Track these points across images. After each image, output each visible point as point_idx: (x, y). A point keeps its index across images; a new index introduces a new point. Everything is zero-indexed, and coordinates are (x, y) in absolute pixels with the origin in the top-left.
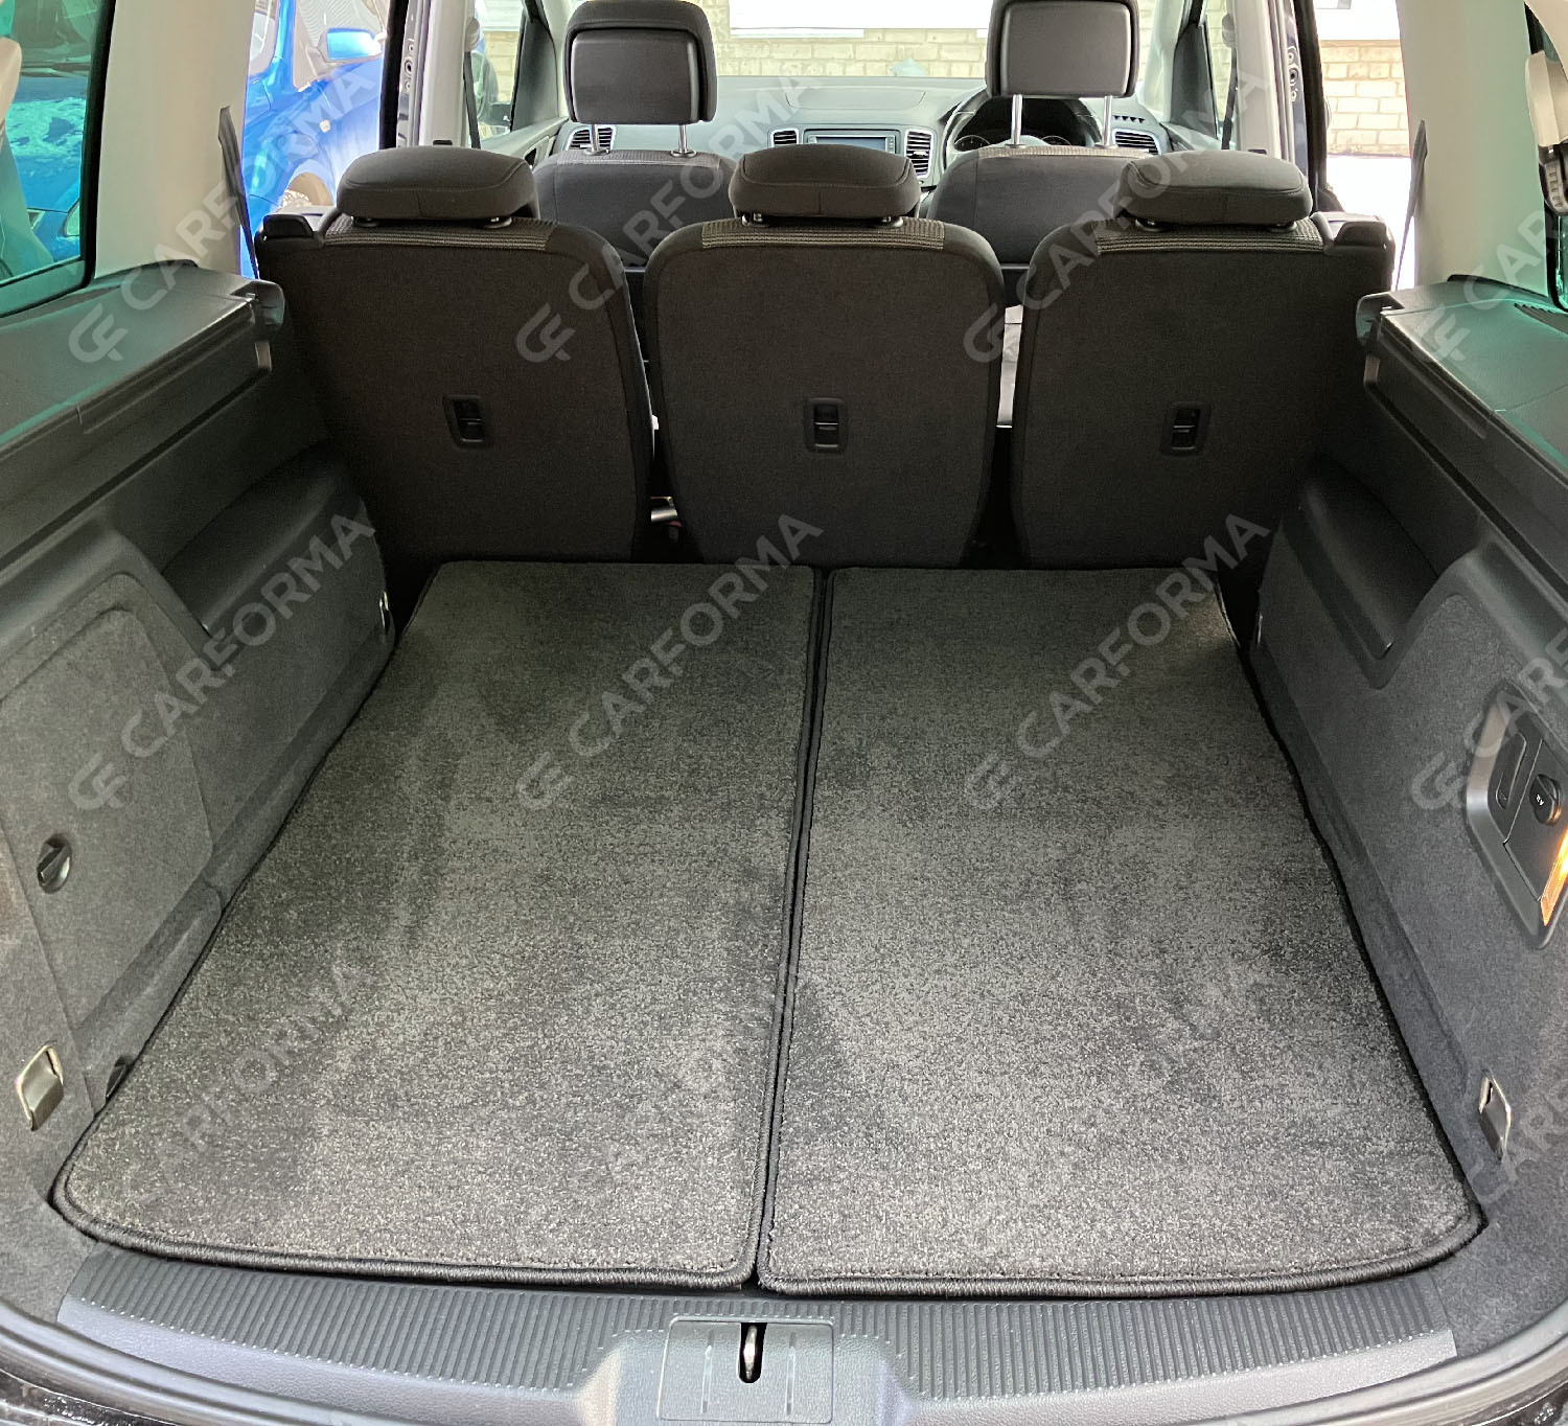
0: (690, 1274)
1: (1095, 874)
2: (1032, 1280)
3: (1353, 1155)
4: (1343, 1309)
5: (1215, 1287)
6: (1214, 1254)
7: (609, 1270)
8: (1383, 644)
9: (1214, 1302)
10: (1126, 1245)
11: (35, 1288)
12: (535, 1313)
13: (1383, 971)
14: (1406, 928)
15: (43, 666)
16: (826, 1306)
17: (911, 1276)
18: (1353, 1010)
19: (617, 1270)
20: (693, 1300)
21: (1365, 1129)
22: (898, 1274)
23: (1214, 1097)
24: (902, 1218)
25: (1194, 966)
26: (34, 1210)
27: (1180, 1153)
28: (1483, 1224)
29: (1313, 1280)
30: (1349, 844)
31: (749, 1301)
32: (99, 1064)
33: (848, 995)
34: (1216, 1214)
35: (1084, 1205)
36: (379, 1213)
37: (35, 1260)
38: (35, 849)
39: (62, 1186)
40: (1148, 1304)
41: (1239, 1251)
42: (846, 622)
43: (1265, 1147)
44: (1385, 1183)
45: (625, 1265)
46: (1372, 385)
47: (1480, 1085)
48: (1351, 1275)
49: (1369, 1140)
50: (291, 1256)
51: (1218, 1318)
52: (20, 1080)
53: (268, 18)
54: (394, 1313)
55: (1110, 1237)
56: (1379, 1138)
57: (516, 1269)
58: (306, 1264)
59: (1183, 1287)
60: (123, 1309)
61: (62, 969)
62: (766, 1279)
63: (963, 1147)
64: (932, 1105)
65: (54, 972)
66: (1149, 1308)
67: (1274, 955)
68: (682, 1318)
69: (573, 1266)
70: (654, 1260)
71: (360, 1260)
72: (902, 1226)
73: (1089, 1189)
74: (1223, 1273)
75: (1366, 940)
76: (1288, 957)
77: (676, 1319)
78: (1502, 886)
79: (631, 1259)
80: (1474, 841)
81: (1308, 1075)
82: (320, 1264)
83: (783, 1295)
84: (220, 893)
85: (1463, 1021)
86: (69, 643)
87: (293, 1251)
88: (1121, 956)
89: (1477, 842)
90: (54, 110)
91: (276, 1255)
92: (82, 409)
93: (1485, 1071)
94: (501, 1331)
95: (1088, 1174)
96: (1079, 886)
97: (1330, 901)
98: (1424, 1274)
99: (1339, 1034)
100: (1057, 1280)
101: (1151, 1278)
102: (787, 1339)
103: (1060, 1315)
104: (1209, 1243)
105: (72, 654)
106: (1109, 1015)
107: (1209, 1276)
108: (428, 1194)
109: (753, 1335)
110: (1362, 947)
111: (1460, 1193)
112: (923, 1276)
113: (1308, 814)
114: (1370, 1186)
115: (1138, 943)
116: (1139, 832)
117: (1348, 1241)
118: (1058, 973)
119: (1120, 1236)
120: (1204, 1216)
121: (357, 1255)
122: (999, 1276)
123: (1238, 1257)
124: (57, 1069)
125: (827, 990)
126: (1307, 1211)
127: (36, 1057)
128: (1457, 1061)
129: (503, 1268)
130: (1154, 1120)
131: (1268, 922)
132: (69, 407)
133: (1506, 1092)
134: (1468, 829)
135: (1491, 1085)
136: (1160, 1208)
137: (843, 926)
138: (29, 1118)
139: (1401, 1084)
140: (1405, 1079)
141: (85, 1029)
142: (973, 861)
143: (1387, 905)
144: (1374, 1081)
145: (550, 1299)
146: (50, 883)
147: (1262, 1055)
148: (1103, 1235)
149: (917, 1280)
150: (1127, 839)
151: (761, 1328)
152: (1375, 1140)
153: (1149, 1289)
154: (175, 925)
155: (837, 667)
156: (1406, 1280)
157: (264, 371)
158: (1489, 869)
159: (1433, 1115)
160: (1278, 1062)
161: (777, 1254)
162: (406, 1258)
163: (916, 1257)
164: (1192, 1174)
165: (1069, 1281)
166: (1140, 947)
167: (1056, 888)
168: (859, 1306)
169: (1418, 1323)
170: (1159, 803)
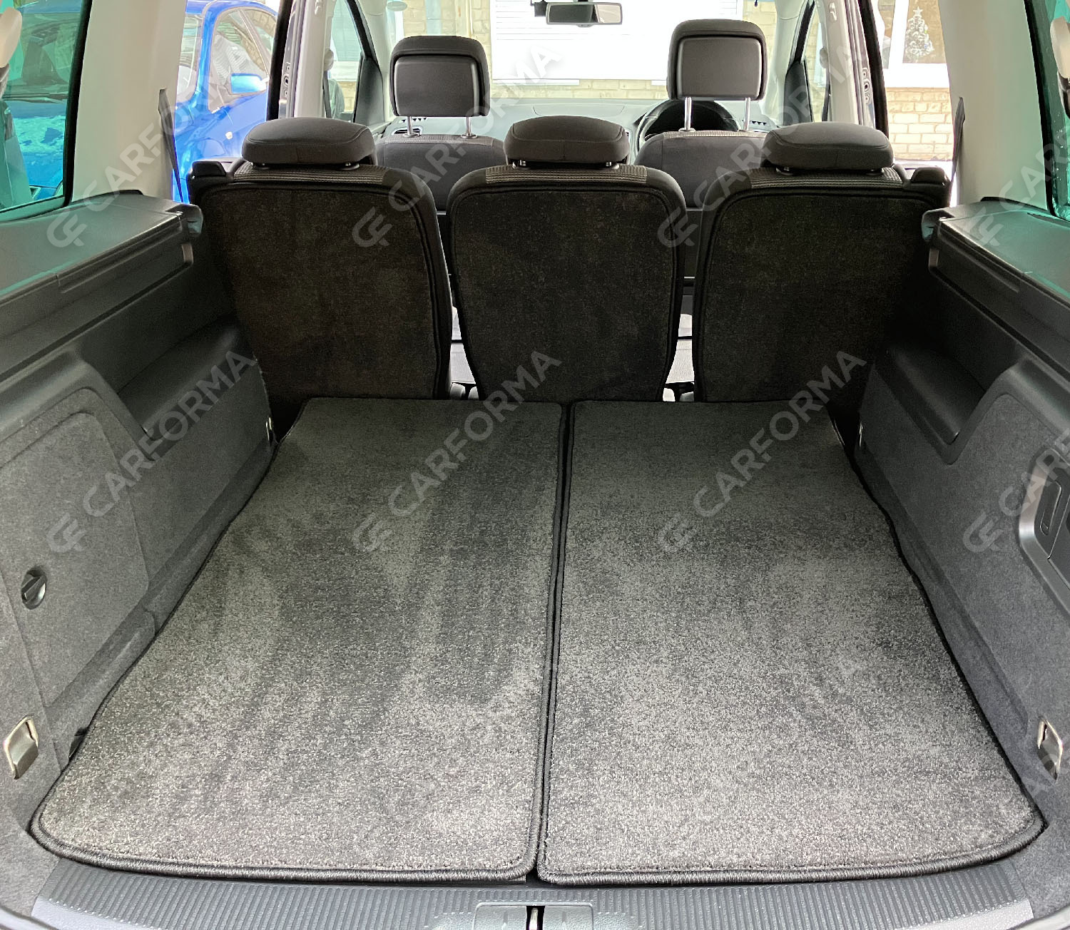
0: (489, 871)
1: (760, 595)
2: (732, 871)
3: (950, 780)
4: (952, 887)
5: (860, 873)
6: (858, 850)
7: (431, 872)
8: (952, 433)
9: (861, 884)
10: (797, 844)
11: (16, 891)
12: (378, 902)
13: (960, 655)
14: (977, 624)
15: (28, 448)
16: (587, 892)
17: (646, 870)
18: (942, 683)
19: (437, 871)
20: (492, 891)
21: (957, 762)
22: (638, 869)
23: (851, 743)
24: (639, 830)
25: (831, 655)
26: (16, 836)
27: (830, 781)
28: (1045, 825)
29: (929, 867)
30: (931, 572)
31: (532, 891)
32: (65, 732)
33: (595, 677)
34: (859, 822)
35: (765, 817)
36: (267, 834)
37: (16, 872)
38: (20, 576)
39: (37, 819)
40: (815, 886)
41: (876, 847)
42: (583, 436)
43: (888, 775)
44: (974, 798)
45: (443, 868)
46: (934, 269)
47: (1038, 727)
48: (955, 863)
49: (960, 769)
50: (202, 866)
51: (864, 895)
52: (7, 742)
53: (191, 70)
54: (276, 907)
55: (785, 839)
56: (967, 768)
57: (365, 871)
58: (212, 871)
59: (839, 874)
60: (80, 906)
61: (38, 664)
62: (542, 874)
63: (679, 779)
64: (657, 752)
65: (32, 666)
66: (816, 889)
67: (885, 647)
68: (483, 903)
69: (406, 868)
70: (463, 863)
71: (252, 868)
72: (639, 835)
73: (768, 806)
74: (866, 863)
75: (947, 636)
76: (895, 648)
77: (480, 904)
78: (1049, 587)
79: (447, 864)
80: (1026, 558)
81: (915, 726)
82: (222, 872)
83: (556, 886)
84: (154, 616)
85: (1022, 684)
86: (49, 432)
87: (203, 862)
88: (781, 649)
89: (1028, 558)
90: (48, 123)
91: (191, 865)
92: (61, 276)
93: (1040, 718)
94: (354, 916)
95: (767, 796)
96: (750, 603)
97: (921, 610)
98: (1006, 861)
99: (934, 699)
100: (750, 871)
101: (815, 868)
102: (560, 917)
103: (754, 896)
104: (855, 842)
105: (48, 441)
106: (776, 689)
107: (856, 865)
108: (302, 819)
109: (535, 914)
110: (944, 641)
111: (1027, 803)
112: (654, 870)
113: (901, 555)
114: (963, 801)
115: (792, 641)
116: (788, 568)
117: (952, 839)
118: (738, 661)
119: (792, 838)
120: (850, 824)
121: (250, 865)
122: (709, 869)
123: (875, 852)
124: (34, 735)
125: (579, 675)
126: (921, 818)
127: (19, 725)
128: (1019, 714)
129: (356, 871)
130: (810, 759)
131: (879, 625)
132: (51, 274)
133: (1058, 731)
134: (1022, 551)
135: (1046, 727)
136: (819, 819)
137: (588, 632)
138: (13, 770)
139: (979, 732)
140: (981, 729)
141: (54, 708)
142: (677, 587)
143: (962, 612)
144: (961, 730)
145: (389, 892)
146: (30, 599)
147: (883, 714)
148: (780, 838)
149: (650, 873)
150: (782, 571)
151: (541, 910)
152: (964, 770)
153: (814, 875)
154: (121, 637)
155: (579, 464)
156: (994, 866)
157: (187, 264)
158: (1038, 576)
159: (1002, 752)
160: (893, 718)
161: (551, 856)
162: (286, 866)
163: (649, 857)
164: (840, 795)
165: (758, 871)
166: (794, 642)
167: (734, 605)
168: (611, 892)
169: (1006, 896)
170: (800, 548)
